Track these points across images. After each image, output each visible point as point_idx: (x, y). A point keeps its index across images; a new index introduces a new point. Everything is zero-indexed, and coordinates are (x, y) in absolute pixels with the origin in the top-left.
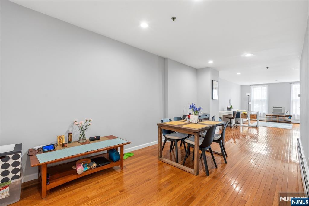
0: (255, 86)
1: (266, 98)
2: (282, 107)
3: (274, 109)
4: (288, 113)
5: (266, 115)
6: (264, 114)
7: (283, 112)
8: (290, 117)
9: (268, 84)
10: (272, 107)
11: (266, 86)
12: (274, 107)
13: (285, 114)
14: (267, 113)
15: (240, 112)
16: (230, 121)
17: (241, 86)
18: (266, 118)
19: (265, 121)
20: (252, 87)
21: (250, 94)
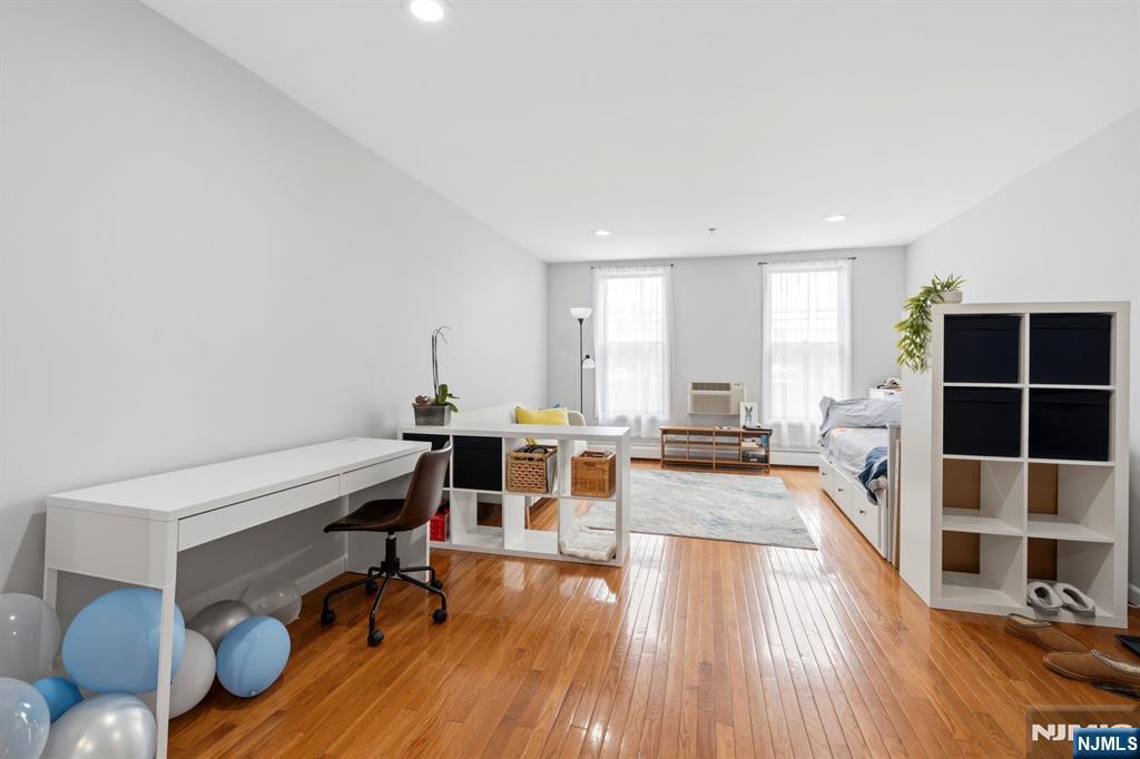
0: (614, 272)
1: (660, 339)
2: (726, 387)
3: (696, 399)
4: (754, 414)
5: (665, 432)
6: (653, 421)
7: (733, 412)
8: (763, 434)
9: (670, 263)
10: (690, 386)
11: (660, 270)
12: (696, 386)
13: (743, 421)
14: (665, 420)
15: (499, 440)
16: (391, 545)
17: (550, 267)
18: (663, 447)
19: (655, 461)
20: (598, 272)
21: (590, 310)
